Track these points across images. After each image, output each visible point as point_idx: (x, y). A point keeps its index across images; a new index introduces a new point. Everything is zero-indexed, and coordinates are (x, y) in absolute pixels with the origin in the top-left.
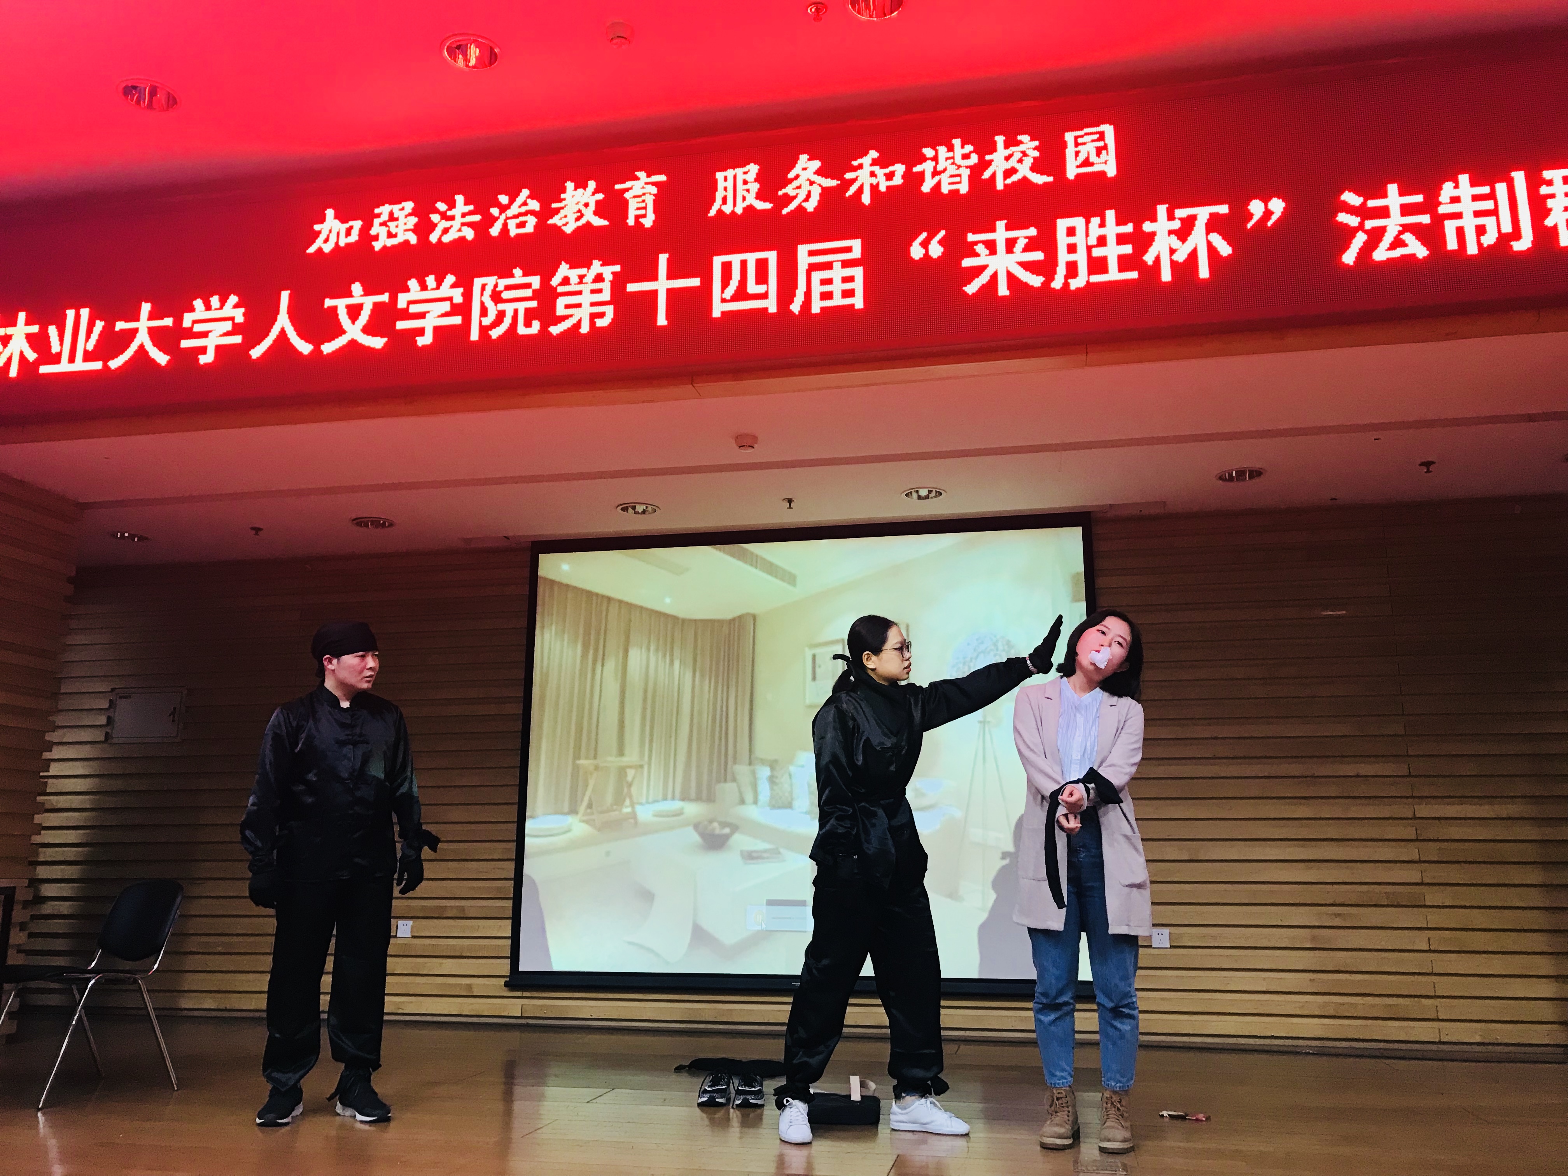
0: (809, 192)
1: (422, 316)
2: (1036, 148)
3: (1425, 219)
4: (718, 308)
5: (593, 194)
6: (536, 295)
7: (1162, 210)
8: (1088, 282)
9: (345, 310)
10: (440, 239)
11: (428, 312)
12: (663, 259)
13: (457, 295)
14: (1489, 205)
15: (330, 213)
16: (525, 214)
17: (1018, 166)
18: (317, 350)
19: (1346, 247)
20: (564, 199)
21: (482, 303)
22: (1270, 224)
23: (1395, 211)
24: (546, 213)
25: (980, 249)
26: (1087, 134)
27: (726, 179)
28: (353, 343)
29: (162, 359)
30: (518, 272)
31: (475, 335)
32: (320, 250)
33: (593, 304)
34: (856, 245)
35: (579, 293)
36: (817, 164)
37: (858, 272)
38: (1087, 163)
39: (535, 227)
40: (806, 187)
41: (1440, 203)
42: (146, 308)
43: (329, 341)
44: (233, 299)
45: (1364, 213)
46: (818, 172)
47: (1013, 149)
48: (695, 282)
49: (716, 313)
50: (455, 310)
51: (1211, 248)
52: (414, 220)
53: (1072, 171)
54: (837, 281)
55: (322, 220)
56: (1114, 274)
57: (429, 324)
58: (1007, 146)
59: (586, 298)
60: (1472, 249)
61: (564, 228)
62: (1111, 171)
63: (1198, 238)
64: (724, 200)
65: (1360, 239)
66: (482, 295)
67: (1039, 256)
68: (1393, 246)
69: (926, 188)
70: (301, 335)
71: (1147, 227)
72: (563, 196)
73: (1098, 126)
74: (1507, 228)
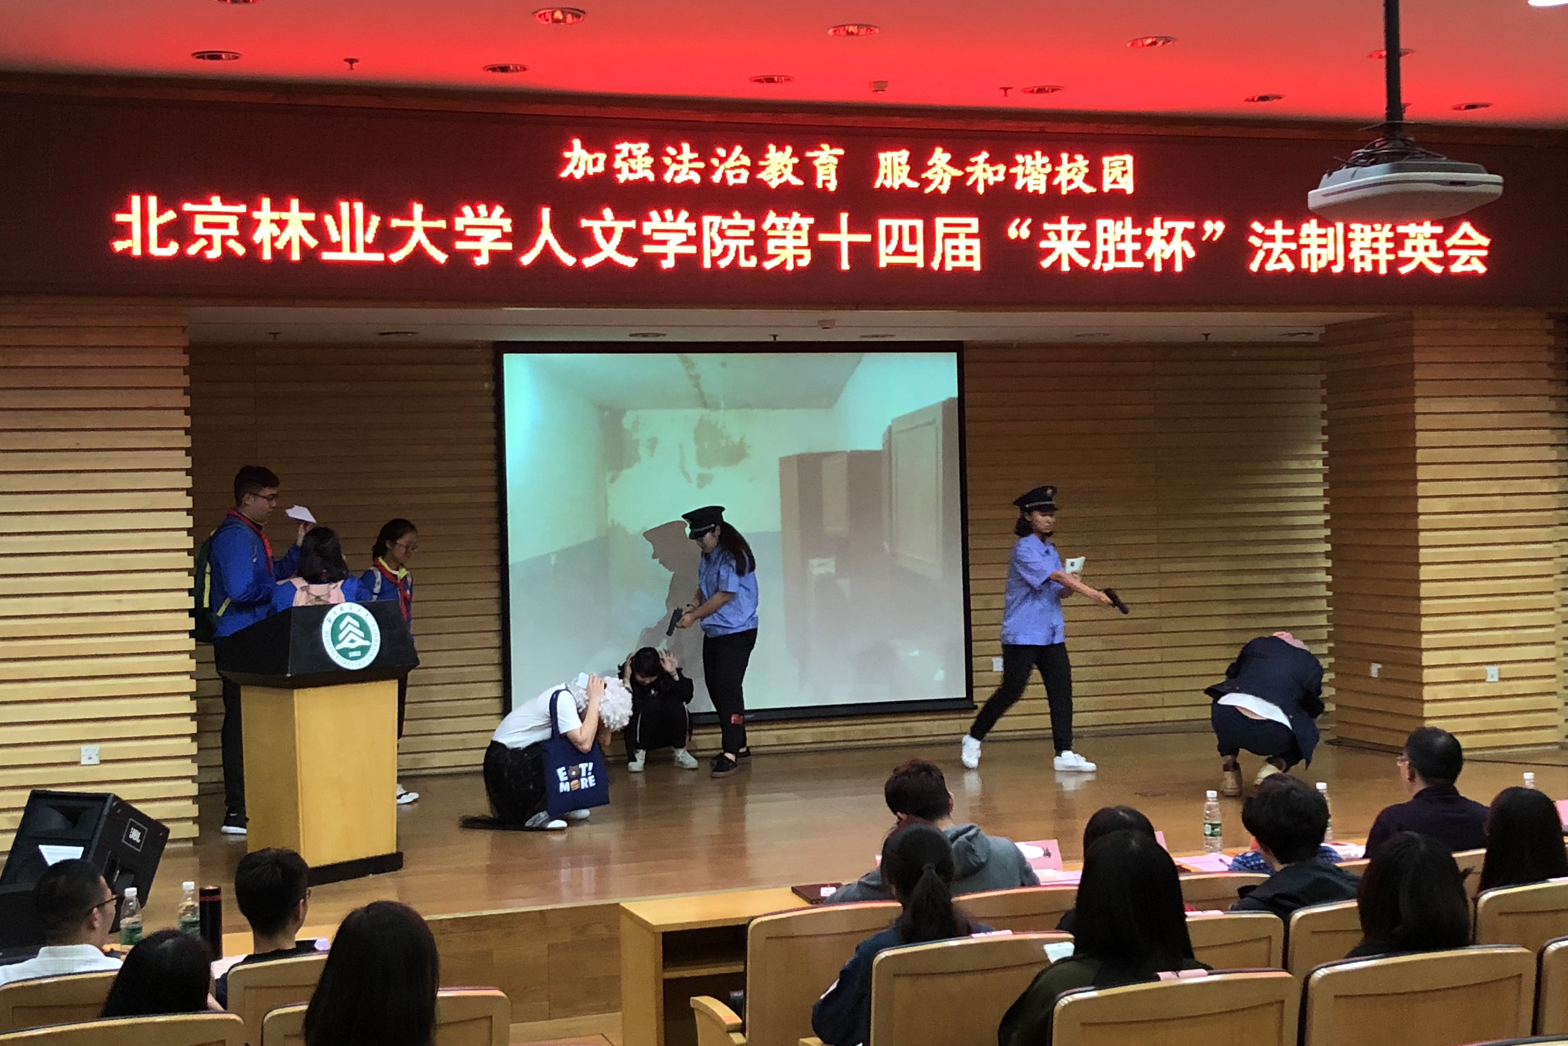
0: (943, 179)
1: (664, 243)
2: (1086, 166)
3: (1293, 246)
5: (790, 158)
6: (752, 235)
7: (1157, 221)
8: (1116, 266)
9: (600, 232)
10: (672, 179)
11: (669, 241)
12: (844, 217)
13: (691, 228)
14: (1324, 241)
15: (577, 143)
16: (741, 167)
17: (1075, 178)
18: (578, 264)
19: (1252, 259)
20: (768, 159)
21: (711, 238)
22: (1215, 239)
23: (1279, 239)
24: (754, 169)
25: (1052, 235)
26: (1119, 160)
27: (886, 159)
28: (609, 260)
29: (441, 257)
30: (737, 215)
31: (707, 264)
32: (571, 175)
33: (795, 248)
34: (974, 222)
35: (784, 237)
36: (948, 157)
37: (976, 243)
38: (1115, 182)
39: (746, 180)
40: (940, 174)
41: (1300, 237)
43: (589, 256)
44: (499, 210)
45: (1261, 236)
47: (1072, 165)
48: (866, 238)
49: (883, 264)
50: (690, 241)
51: (1183, 252)
52: (650, 160)
53: (1107, 187)
54: (962, 248)
55: (570, 149)
56: (1129, 263)
57: (670, 250)
58: (1068, 161)
59: (790, 242)
61: (770, 183)
62: (1130, 190)
63: (1177, 243)
64: (885, 178)
65: (1261, 255)
66: (710, 230)
67: (1086, 244)
68: (1276, 262)
69: (1018, 186)
70: (565, 248)
71: (1149, 232)
72: (767, 156)
73: (1123, 155)
74: (1333, 257)
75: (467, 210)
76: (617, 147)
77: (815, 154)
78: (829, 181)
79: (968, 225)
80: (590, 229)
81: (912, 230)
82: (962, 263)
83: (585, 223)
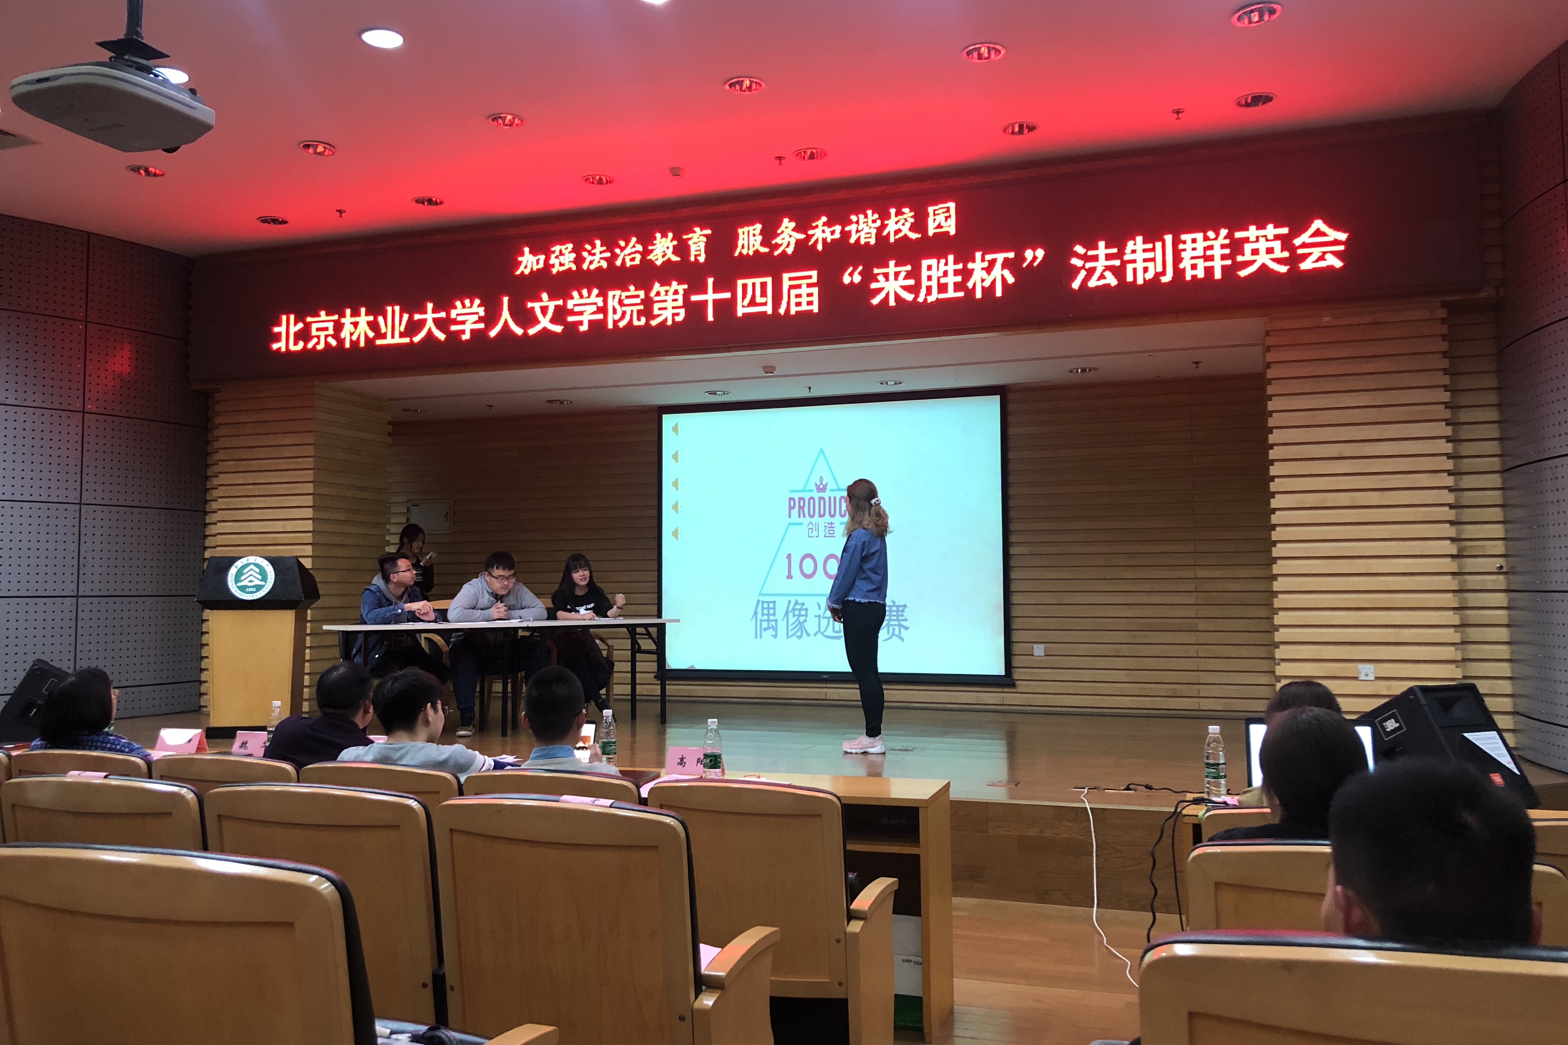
0: (789, 242)
1: (581, 313)
2: (912, 217)
3: (1117, 263)
4: (741, 311)
5: (672, 241)
6: (643, 302)
7: (978, 255)
8: (937, 299)
9: (539, 310)
10: (588, 267)
11: (585, 311)
12: (710, 281)
13: (600, 301)
14: (1150, 255)
15: (527, 250)
16: (634, 253)
17: (902, 228)
18: (526, 333)
19: (1075, 278)
21: (614, 307)
22: (1035, 264)
23: (1102, 258)
24: (646, 253)
25: (881, 278)
26: (940, 208)
27: (743, 233)
28: (545, 329)
29: (441, 336)
30: (632, 288)
31: (610, 326)
32: (522, 272)
33: (674, 308)
34: (814, 274)
35: (665, 301)
36: (793, 224)
37: (815, 291)
38: (939, 226)
39: (641, 261)
40: (787, 239)
41: (1125, 254)
42: (430, 306)
43: (532, 327)
44: (477, 302)
45: (1085, 258)
46: (793, 230)
47: (900, 217)
48: (727, 295)
49: (740, 314)
50: (599, 310)
51: (1004, 279)
52: (573, 255)
53: (931, 232)
54: (804, 296)
55: (522, 255)
56: (951, 294)
57: (586, 318)
58: (896, 216)
59: (670, 304)
60: (1140, 281)
61: (655, 262)
62: (953, 232)
63: (997, 271)
64: (743, 247)
65: (1083, 274)
66: (613, 301)
67: (911, 282)
68: (1099, 279)
69: (852, 240)
70: (517, 323)
71: (970, 266)
72: (655, 242)
73: (947, 203)
74: (1160, 269)
75: (458, 304)
76: (553, 249)
77: (690, 236)
78: (699, 255)
79: (810, 277)
80: (533, 308)
81: (764, 285)
82: (804, 307)
83: (530, 305)
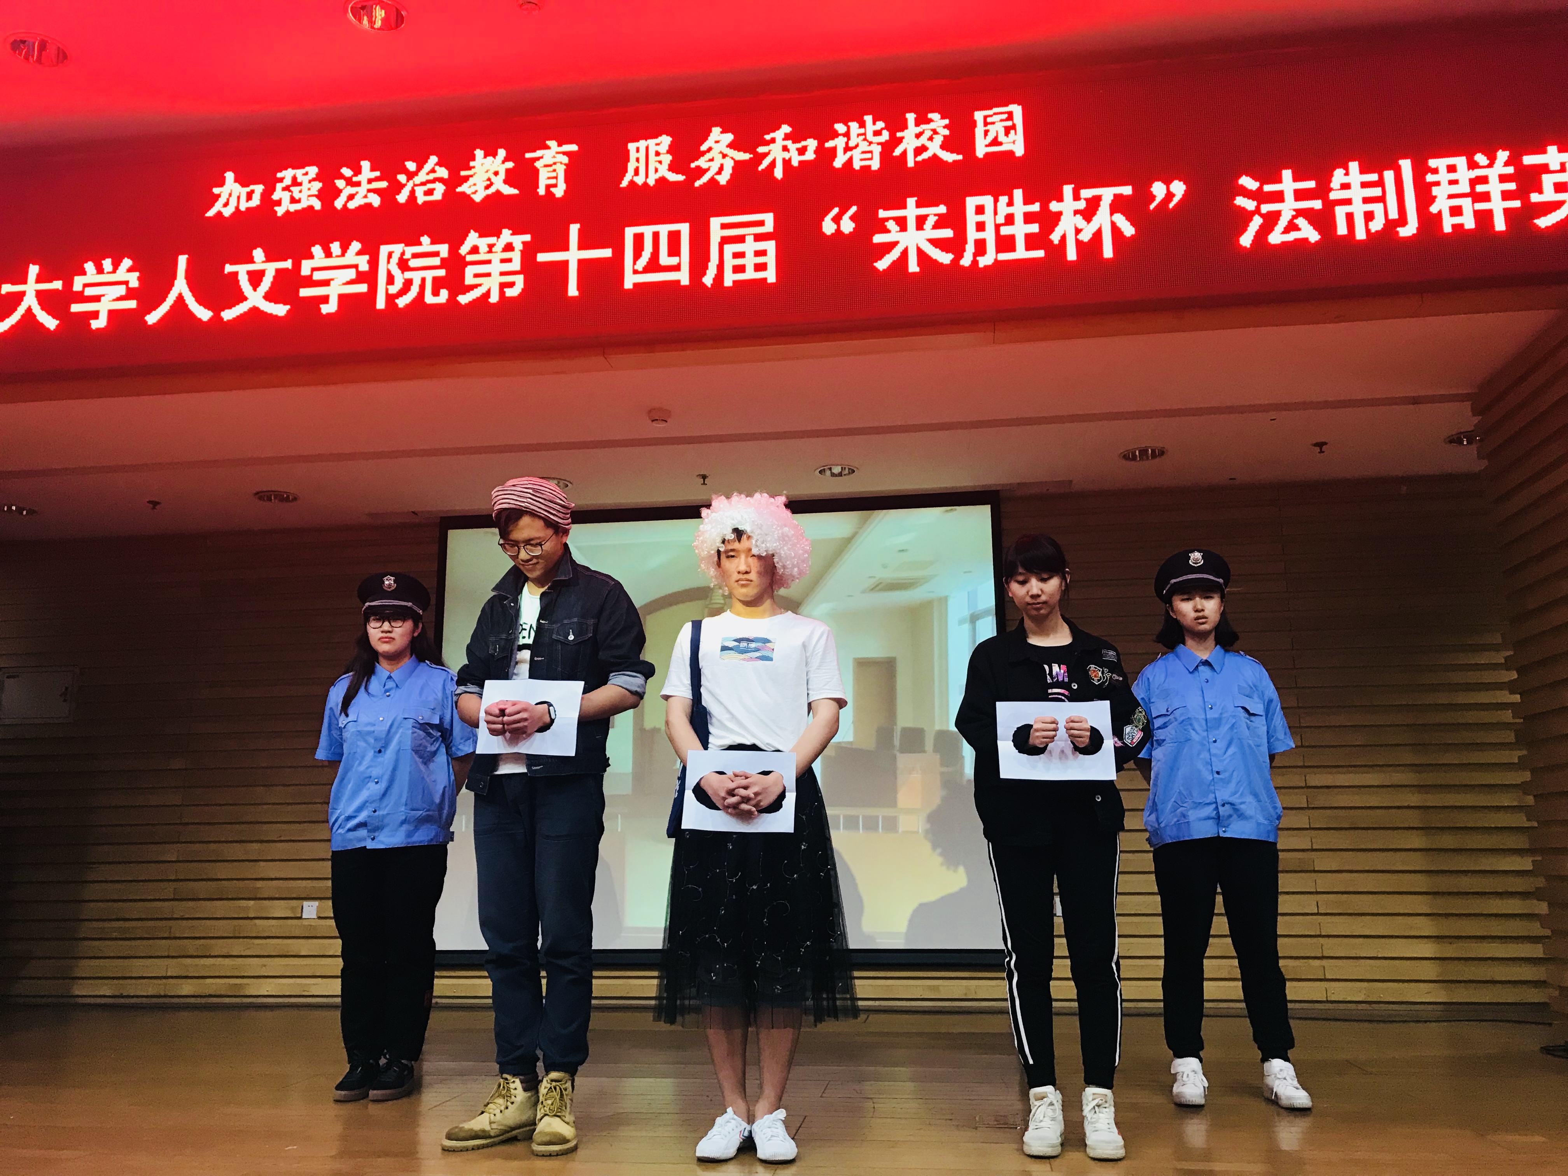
0: (722, 165)
1: (326, 283)
2: (945, 127)
3: (1317, 204)
4: (630, 281)
5: (503, 162)
6: (444, 263)
7: (1068, 190)
8: (996, 260)
9: (247, 277)
10: (345, 206)
11: (333, 280)
12: (574, 229)
13: (363, 263)
14: (1377, 192)
15: (230, 176)
16: (433, 181)
17: (928, 144)
18: (217, 317)
19: (1244, 230)
20: (474, 167)
21: (389, 272)
22: (1171, 205)
23: (1289, 196)
24: (454, 181)
25: (891, 225)
26: (995, 114)
27: (638, 150)
28: (255, 310)
29: (51, 323)
30: (425, 240)
31: (381, 304)
32: (219, 213)
33: (502, 274)
34: (769, 218)
35: (489, 262)
36: (729, 137)
37: (770, 246)
38: (995, 142)
39: (444, 195)
40: (719, 160)
41: (1331, 189)
42: (34, 270)
43: (230, 307)
44: (127, 263)
45: (1260, 197)
46: (731, 146)
47: (923, 127)
48: (607, 253)
49: (628, 284)
50: (361, 278)
51: (1115, 229)
52: (318, 185)
53: (981, 150)
54: (750, 254)
55: (221, 183)
56: (1021, 253)
57: (333, 292)
58: (917, 124)
59: (496, 267)
60: (1360, 234)
61: (473, 196)
62: (1019, 151)
63: (1103, 218)
64: (637, 172)
65: (1257, 222)
66: (388, 262)
67: (948, 233)
68: (1287, 231)
69: (839, 162)
70: (200, 301)
71: (1054, 206)
72: (472, 164)
73: (1007, 105)
74: (1394, 214)
75: (89, 266)
76: (279, 175)
77: (538, 153)
78: (555, 186)
79: (761, 223)
80: (236, 274)
81: (674, 238)
82: (750, 274)
83: (229, 268)
